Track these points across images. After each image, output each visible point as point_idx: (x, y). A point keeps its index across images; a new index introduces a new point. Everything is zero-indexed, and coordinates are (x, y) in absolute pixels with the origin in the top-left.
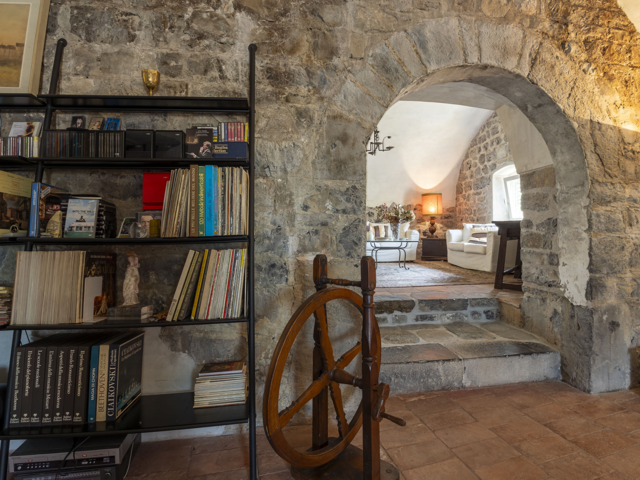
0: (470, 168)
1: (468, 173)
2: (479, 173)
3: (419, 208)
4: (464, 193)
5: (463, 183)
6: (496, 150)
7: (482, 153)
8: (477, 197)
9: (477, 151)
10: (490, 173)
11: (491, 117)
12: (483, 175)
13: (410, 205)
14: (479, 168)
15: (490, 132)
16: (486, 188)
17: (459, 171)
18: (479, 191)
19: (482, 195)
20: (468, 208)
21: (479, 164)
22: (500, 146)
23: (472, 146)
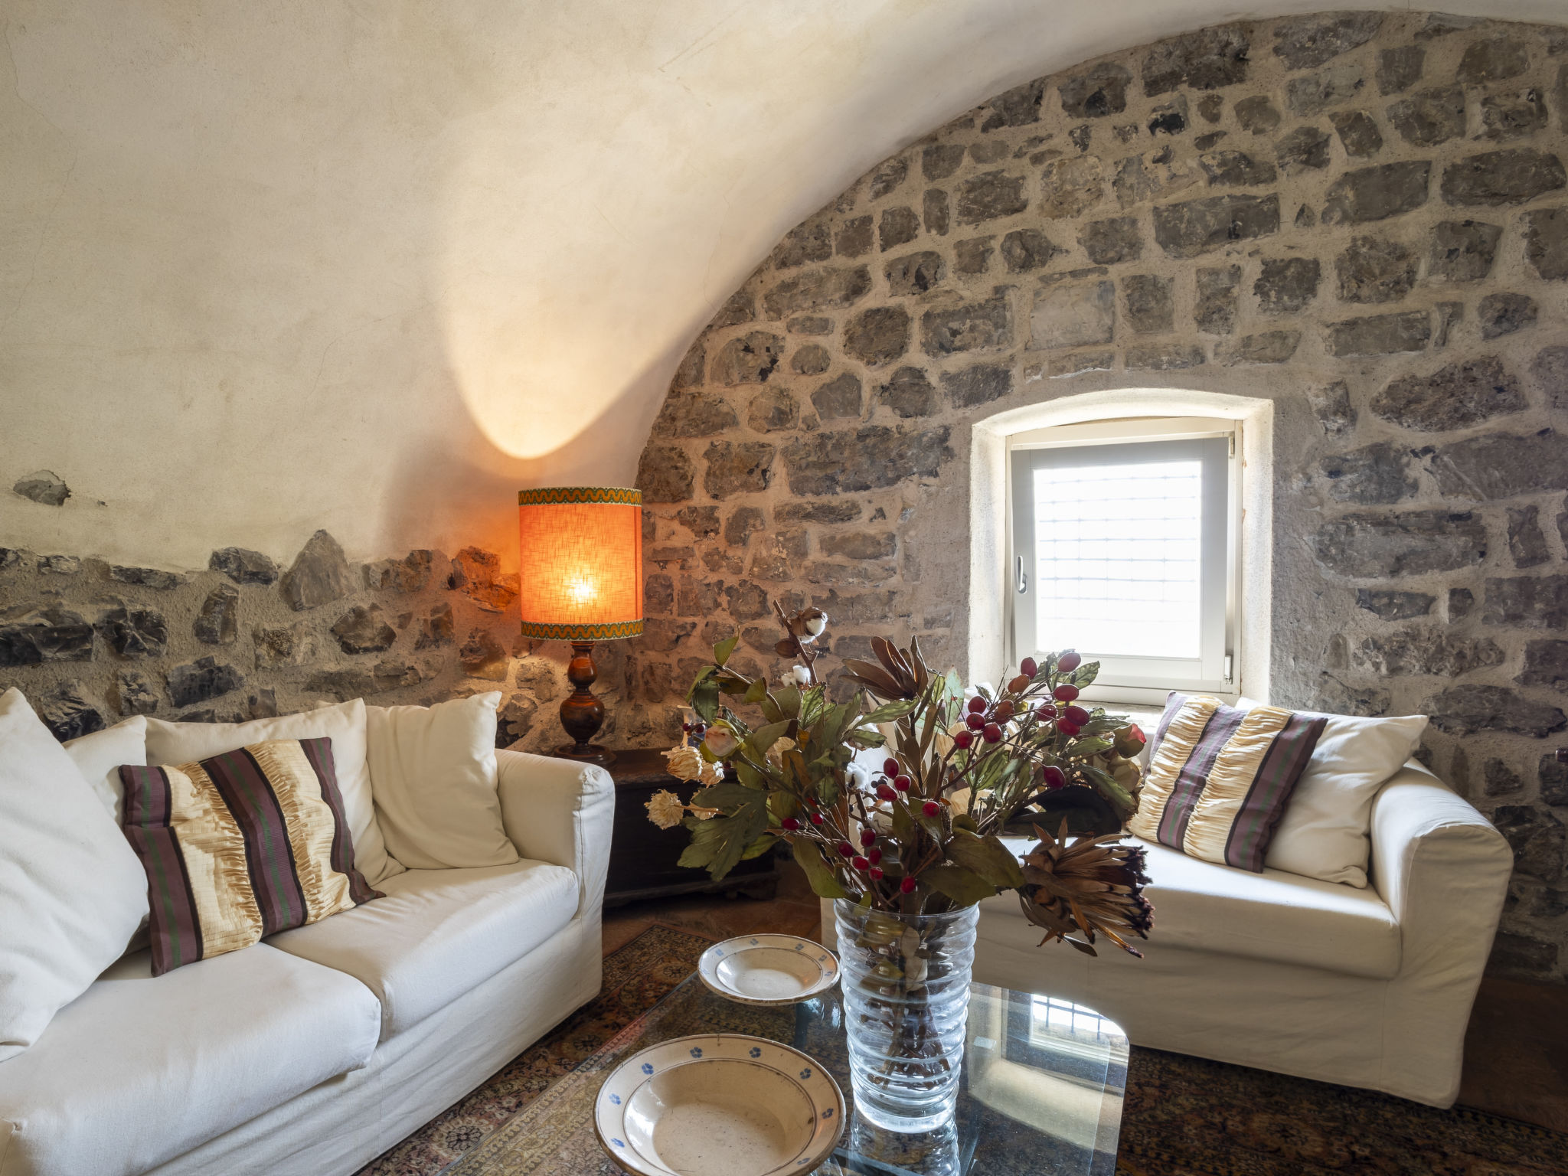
0: (764, 374)
1: (739, 397)
2: (853, 406)
3: (473, 572)
4: (700, 498)
5: (696, 448)
6: (1011, 296)
7: (869, 301)
8: (814, 531)
9: (834, 288)
10: (947, 413)
11: (965, 122)
12: (885, 417)
13: (427, 556)
14: (850, 381)
15: (953, 201)
16: (910, 489)
17: (667, 384)
18: (840, 498)
19: (862, 525)
20: (731, 580)
21: (842, 361)
22: (1046, 280)
23: (781, 258)
